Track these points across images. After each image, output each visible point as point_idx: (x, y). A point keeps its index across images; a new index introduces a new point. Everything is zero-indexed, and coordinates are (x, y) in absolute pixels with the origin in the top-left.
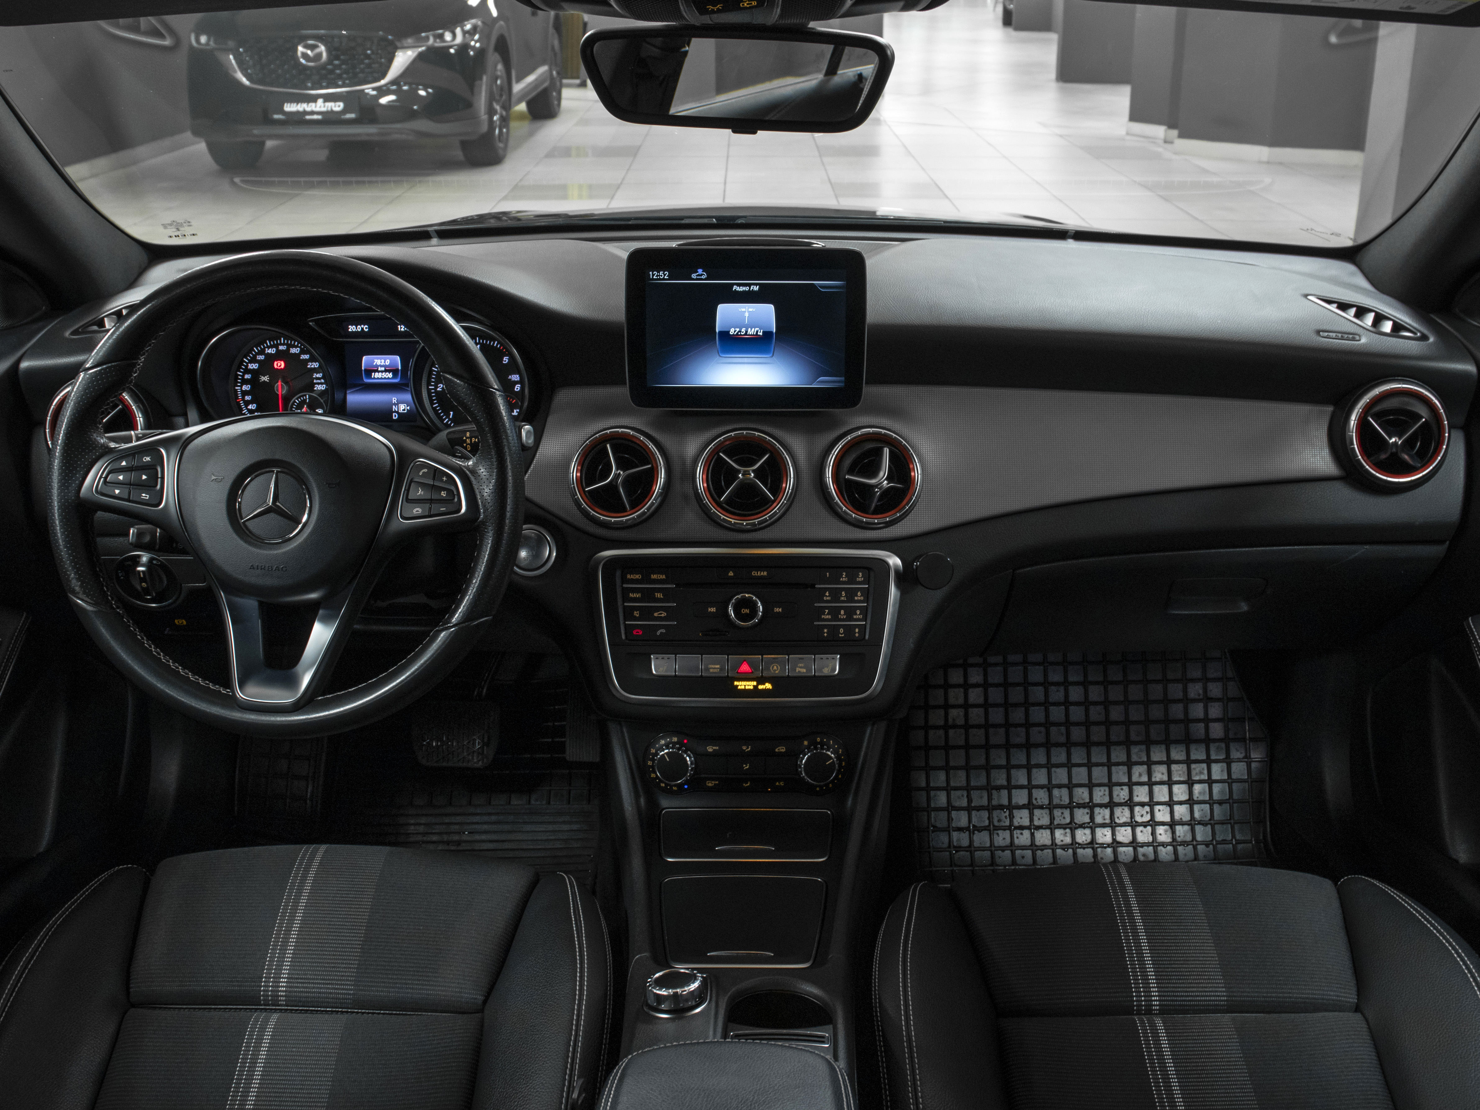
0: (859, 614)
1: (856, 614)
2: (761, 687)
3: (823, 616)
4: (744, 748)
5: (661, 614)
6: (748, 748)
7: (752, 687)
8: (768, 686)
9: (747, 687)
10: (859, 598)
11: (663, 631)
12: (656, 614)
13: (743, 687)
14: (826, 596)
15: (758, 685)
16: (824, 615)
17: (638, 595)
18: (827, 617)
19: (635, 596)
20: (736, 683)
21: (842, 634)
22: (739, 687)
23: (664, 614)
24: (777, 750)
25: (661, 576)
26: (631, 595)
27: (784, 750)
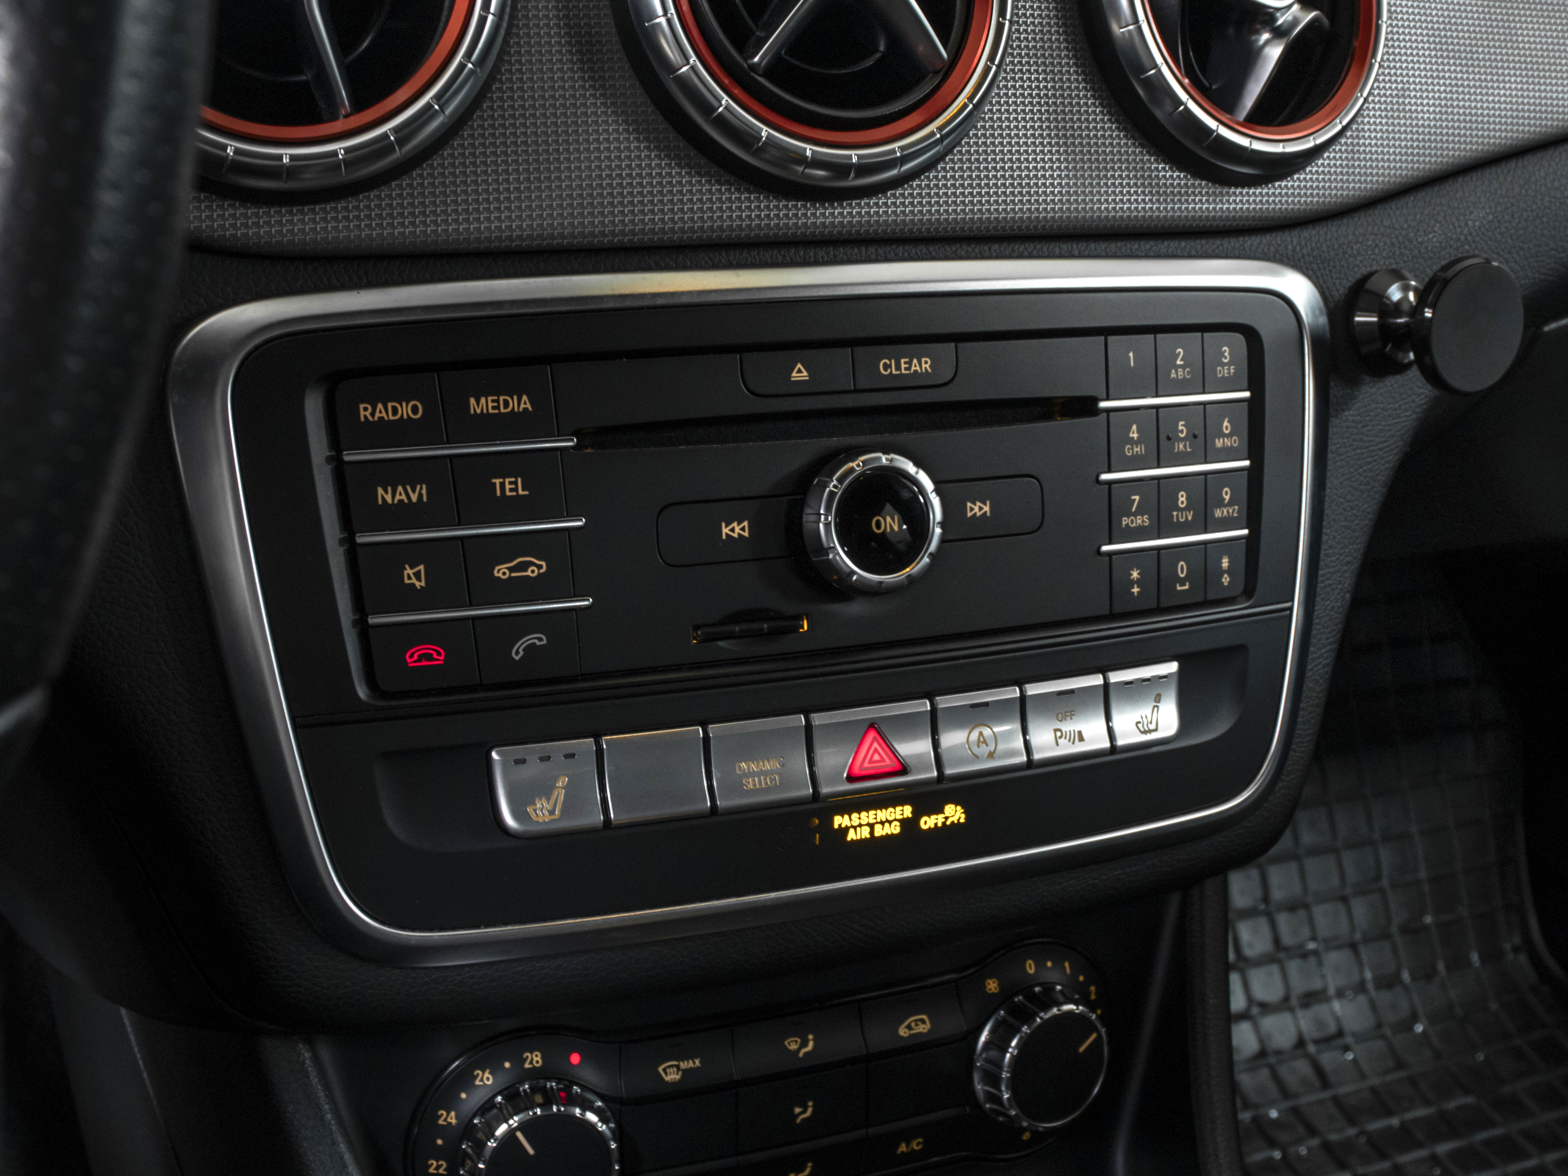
0: (1231, 503)
1: (1221, 503)
2: (928, 822)
3: (1125, 521)
4: (792, 1045)
5: (524, 566)
6: (804, 1044)
7: (895, 829)
8: (954, 813)
9: (879, 831)
10: (1227, 442)
11: (538, 639)
12: (501, 571)
13: (865, 833)
14: (1132, 442)
15: (918, 814)
16: (1129, 514)
17: (418, 494)
18: (1139, 520)
19: (400, 496)
20: (839, 821)
21: (1182, 582)
22: (851, 836)
23: (536, 568)
24: (903, 1032)
25: (513, 403)
26: (384, 495)
27: (923, 1021)
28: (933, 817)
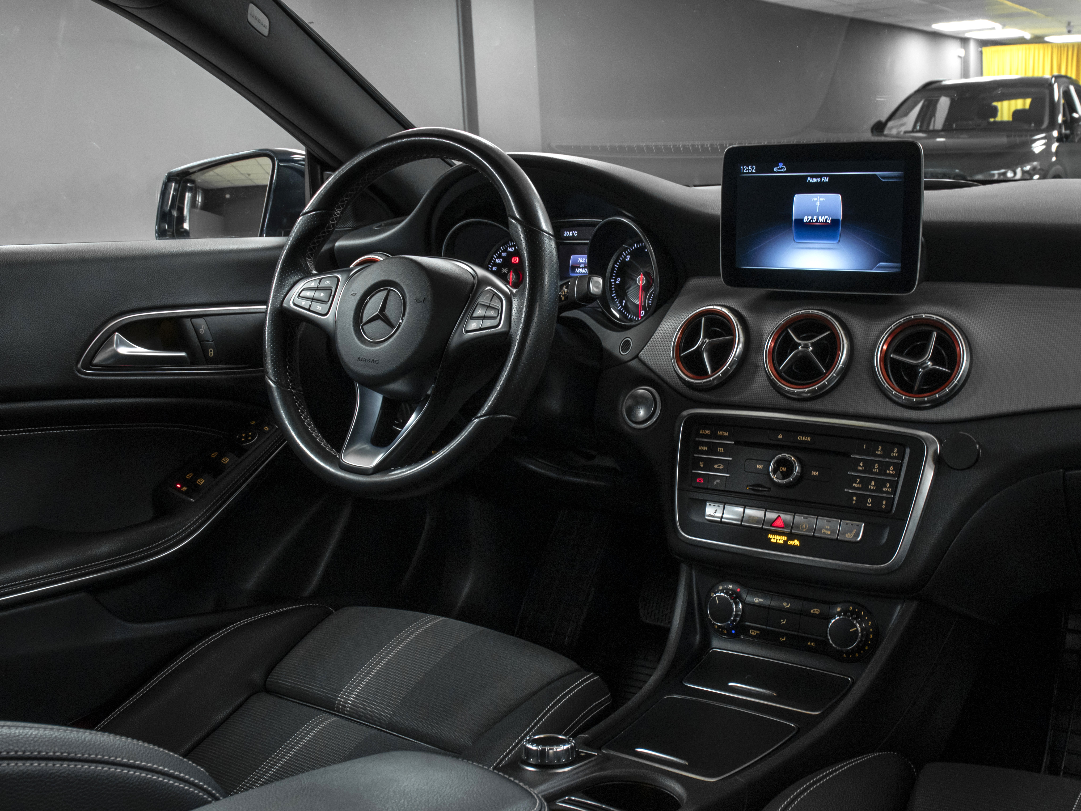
0: (889, 487)
1: (886, 487)
2: (790, 543)
3: (854, 485)
4: (785, 604)
5: (720, 466)
6: (788, 605)
7: (782, 542)
8: (796, 542)
9: (778, 541)
10: (891, 472)
11: (719, 481)
12: (716, 466)
13: (775, 541)
14: (860, 466)
15: (788, 540)
16: (855, 483)
17: (705, 448)
18: (858, 485)
19: (703, 448)
20: (770, 536)
21: (869, 504)
22: (772, 540)
23: (722, 467)
24: (812, 611)
25: (725, 433)
26: (701, 448)
27: (818, 611)
28: (792, 542)
